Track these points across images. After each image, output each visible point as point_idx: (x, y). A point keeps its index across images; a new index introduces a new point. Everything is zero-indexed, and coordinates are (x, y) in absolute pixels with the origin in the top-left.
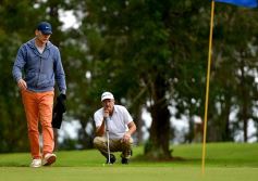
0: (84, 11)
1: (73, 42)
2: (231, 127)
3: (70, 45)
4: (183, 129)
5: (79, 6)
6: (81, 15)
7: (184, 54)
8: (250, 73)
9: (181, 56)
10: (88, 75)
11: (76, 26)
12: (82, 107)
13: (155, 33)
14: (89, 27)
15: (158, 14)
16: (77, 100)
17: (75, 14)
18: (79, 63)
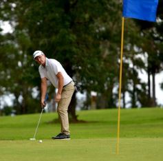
0: (16, 22)
1: (9, 42)
2: (114, 97)
3: (7, 44)
4: (82, 98)
5: (13, 18)
6: (14, 24)
7: (85, 50)
8: (126, 61)
9: (83, 51)
10: (20, 64)
11: (11, 32)
12: (16, 85)
13: (67, 36)
14: (20, 32)
15: (67, 23)
16: (13, 81)
17: (10, 23)
18: (13, 56)
